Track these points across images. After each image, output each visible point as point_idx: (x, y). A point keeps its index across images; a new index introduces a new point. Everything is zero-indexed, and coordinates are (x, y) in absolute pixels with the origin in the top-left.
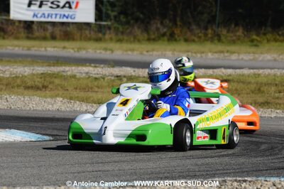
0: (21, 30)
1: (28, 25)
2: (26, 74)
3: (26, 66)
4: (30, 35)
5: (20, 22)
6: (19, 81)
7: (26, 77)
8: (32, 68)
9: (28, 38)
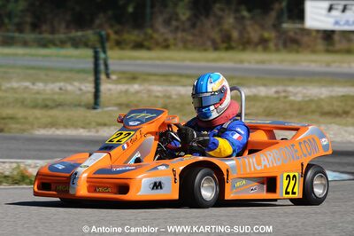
0: (320, 41)
1: (328, 36)
2: (323, 97)
3: (323, 86)
4: (330, 48)
5: (318, 31)
6: (313, 106)
7: (322, 100)
8: (330, 89)
9: (328, 51)
